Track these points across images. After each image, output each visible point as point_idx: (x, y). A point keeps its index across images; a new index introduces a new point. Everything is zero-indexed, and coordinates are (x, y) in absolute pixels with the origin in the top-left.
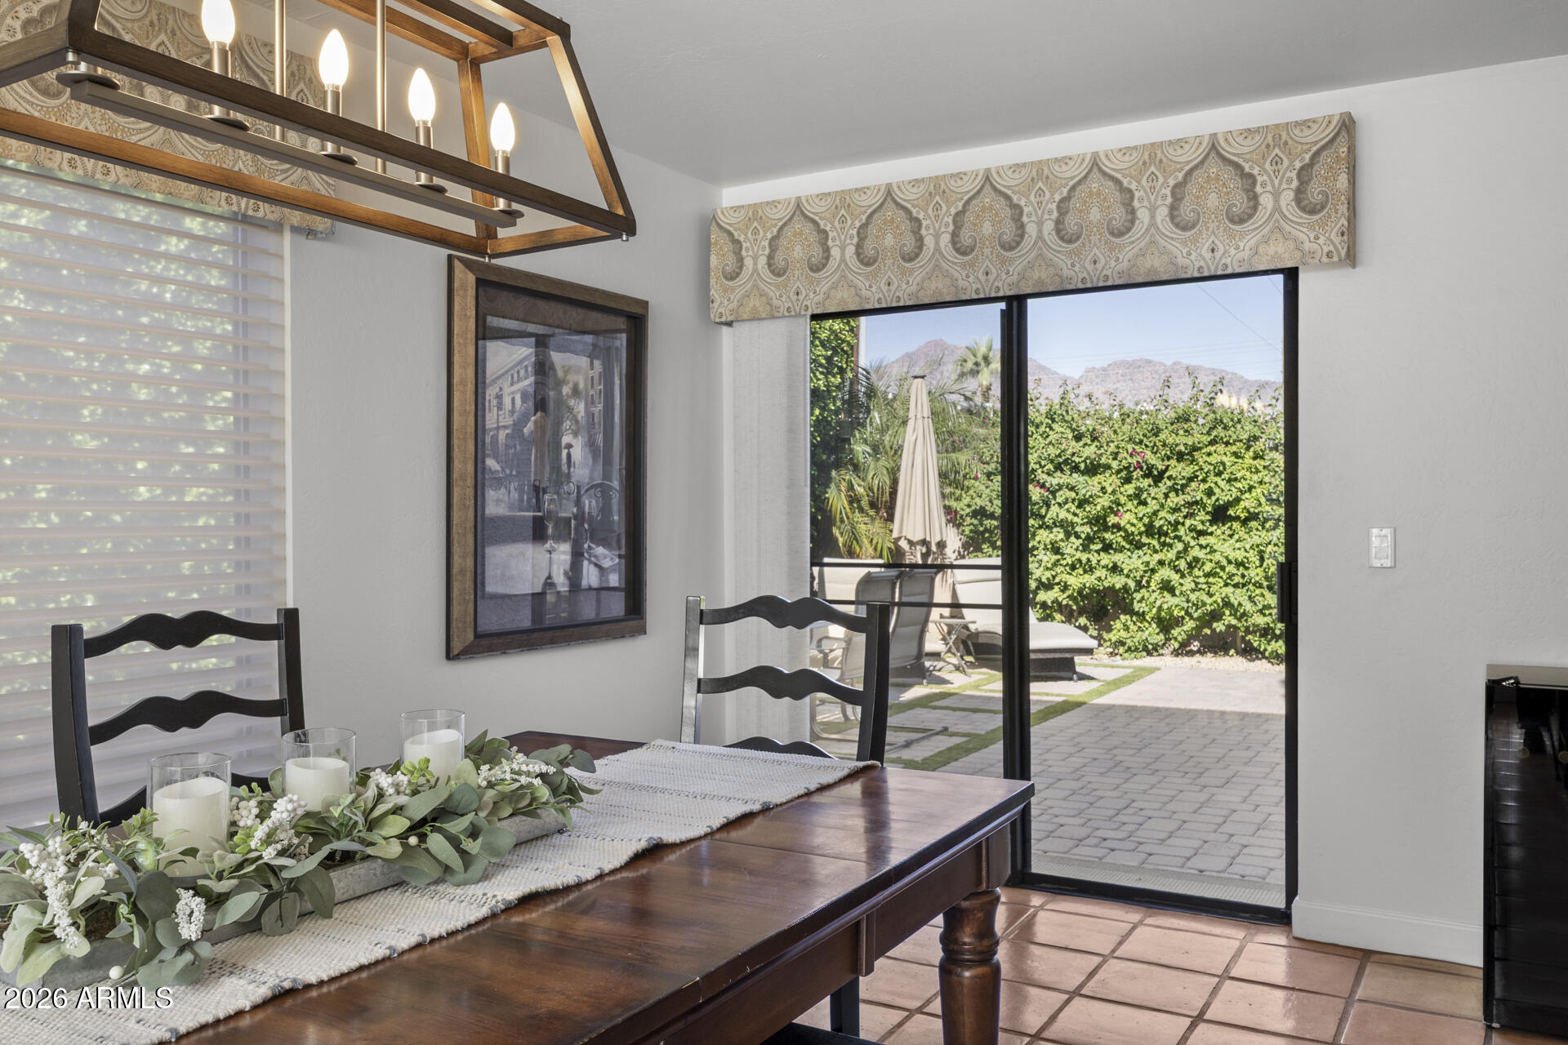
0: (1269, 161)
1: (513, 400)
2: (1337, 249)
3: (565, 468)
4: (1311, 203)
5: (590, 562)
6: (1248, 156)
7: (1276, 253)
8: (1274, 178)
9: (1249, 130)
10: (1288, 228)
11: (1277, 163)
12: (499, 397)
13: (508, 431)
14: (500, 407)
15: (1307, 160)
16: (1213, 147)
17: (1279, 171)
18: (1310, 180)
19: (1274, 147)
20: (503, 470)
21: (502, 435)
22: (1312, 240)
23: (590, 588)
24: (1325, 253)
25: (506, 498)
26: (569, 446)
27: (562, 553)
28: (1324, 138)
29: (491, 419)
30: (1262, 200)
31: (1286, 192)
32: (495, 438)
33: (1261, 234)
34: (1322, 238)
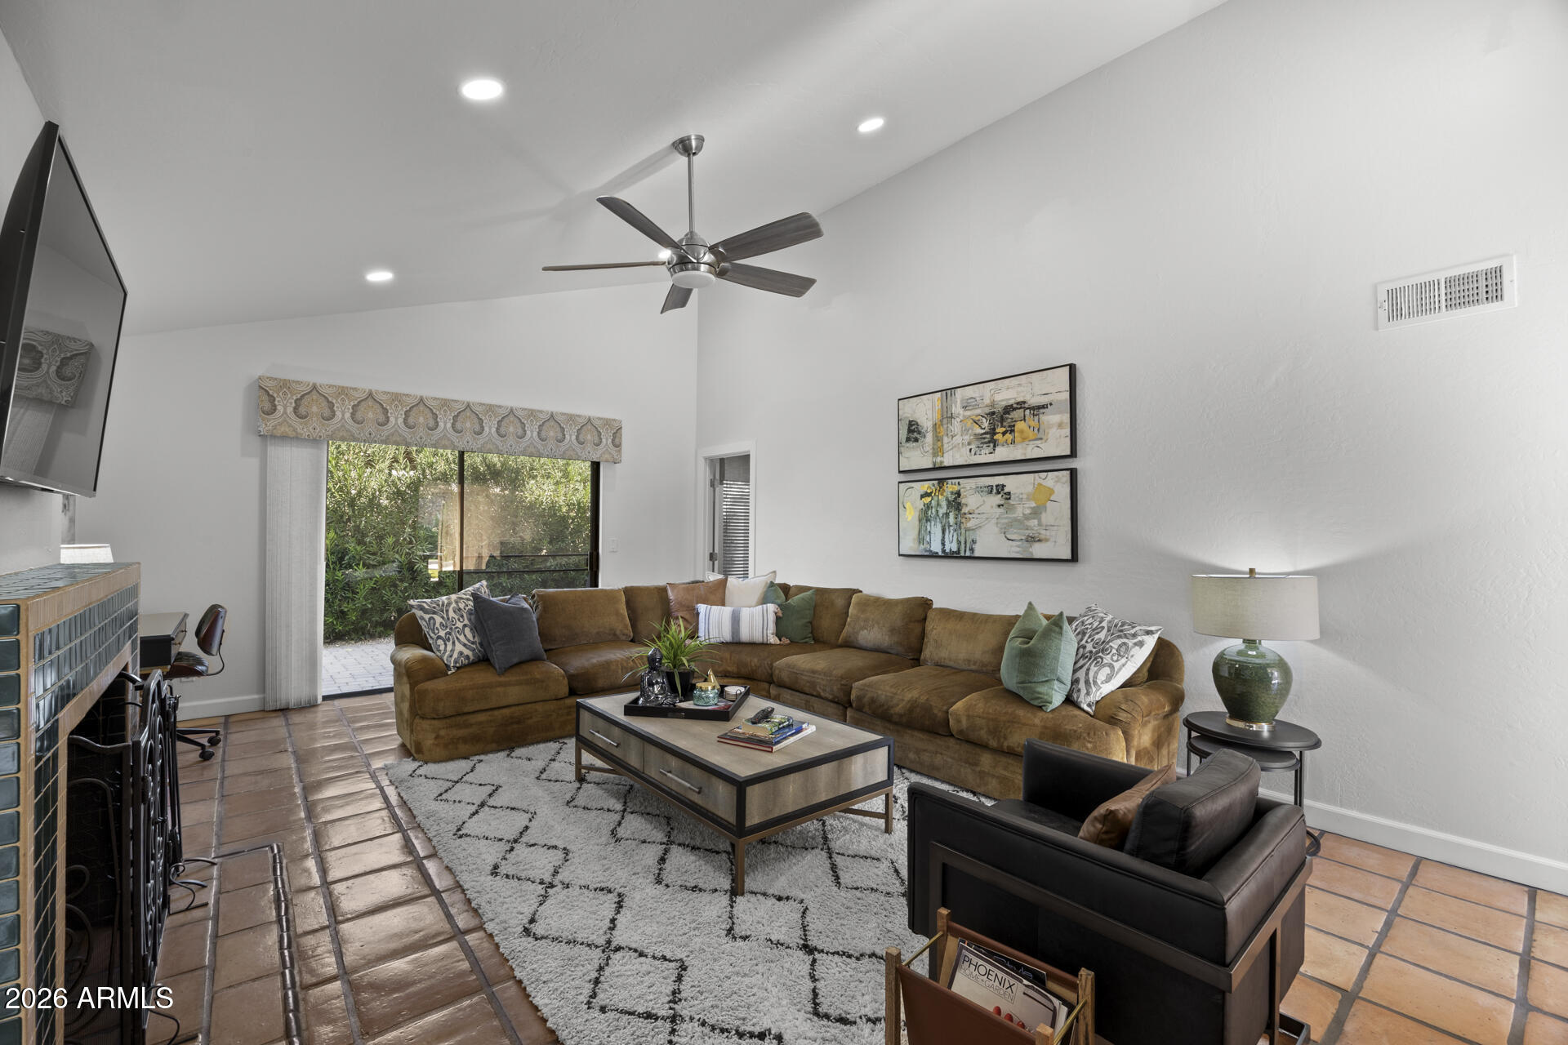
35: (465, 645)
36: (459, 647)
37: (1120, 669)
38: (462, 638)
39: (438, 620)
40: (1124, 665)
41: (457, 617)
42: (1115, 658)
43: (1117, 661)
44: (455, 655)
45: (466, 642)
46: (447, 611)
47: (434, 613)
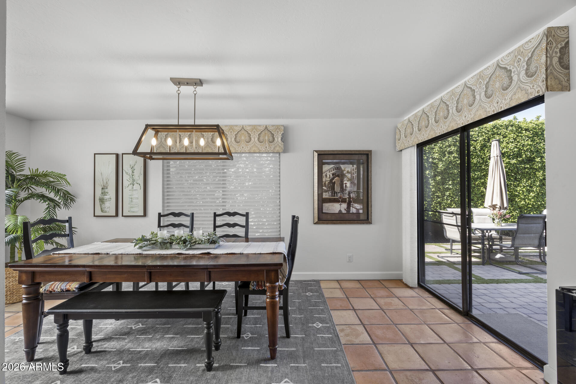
0: (516, 62)
1: (330, 175)
2: (541, 88)
3: (345, 188)
4: (531, 73)
5: (353, 207)
6: (509, 63)
7: (518, 97)
8: (518, 68)
9: (509, 53)
10: (523, 86)
11: (519, 62)
12: (326, 175)
13: (329, 181)
14: (326, 177)
15: (530, 56)
16: (498, 65)
17: (520, 65)
18: (531, 63)
19: (518, 55)
20: (327, 189)
21: (327, 182)
22: (531, 88)
23: (353, 213)
24: (536, 92)
25: (328, 194)
26: (346, 183)
27: (344, 206)
28: (536, 44)
29: (324, 180)
30: (513, 78)
31: (522, 72)
32: (325, 183)
33: (513, 92)
34: (535, 85)
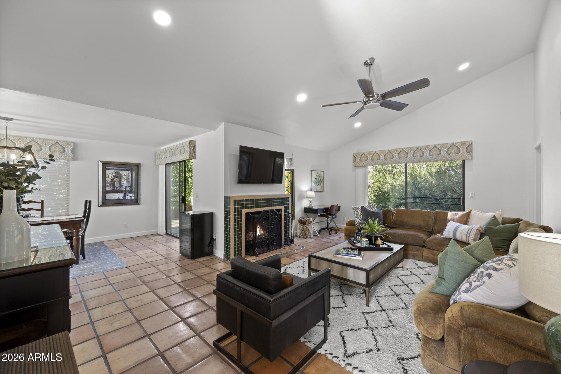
35: (360, 220)
36: (358, 220)
37: (475, 288)
38: (359, 217)
39: (356, 212)
40: (478, 286)
41: (360, 212)
42: (475, 279)
43: (475, 281)
44: (357, 222)
45: (360, 219)
46: (358, 210)
47: (355, 210)
